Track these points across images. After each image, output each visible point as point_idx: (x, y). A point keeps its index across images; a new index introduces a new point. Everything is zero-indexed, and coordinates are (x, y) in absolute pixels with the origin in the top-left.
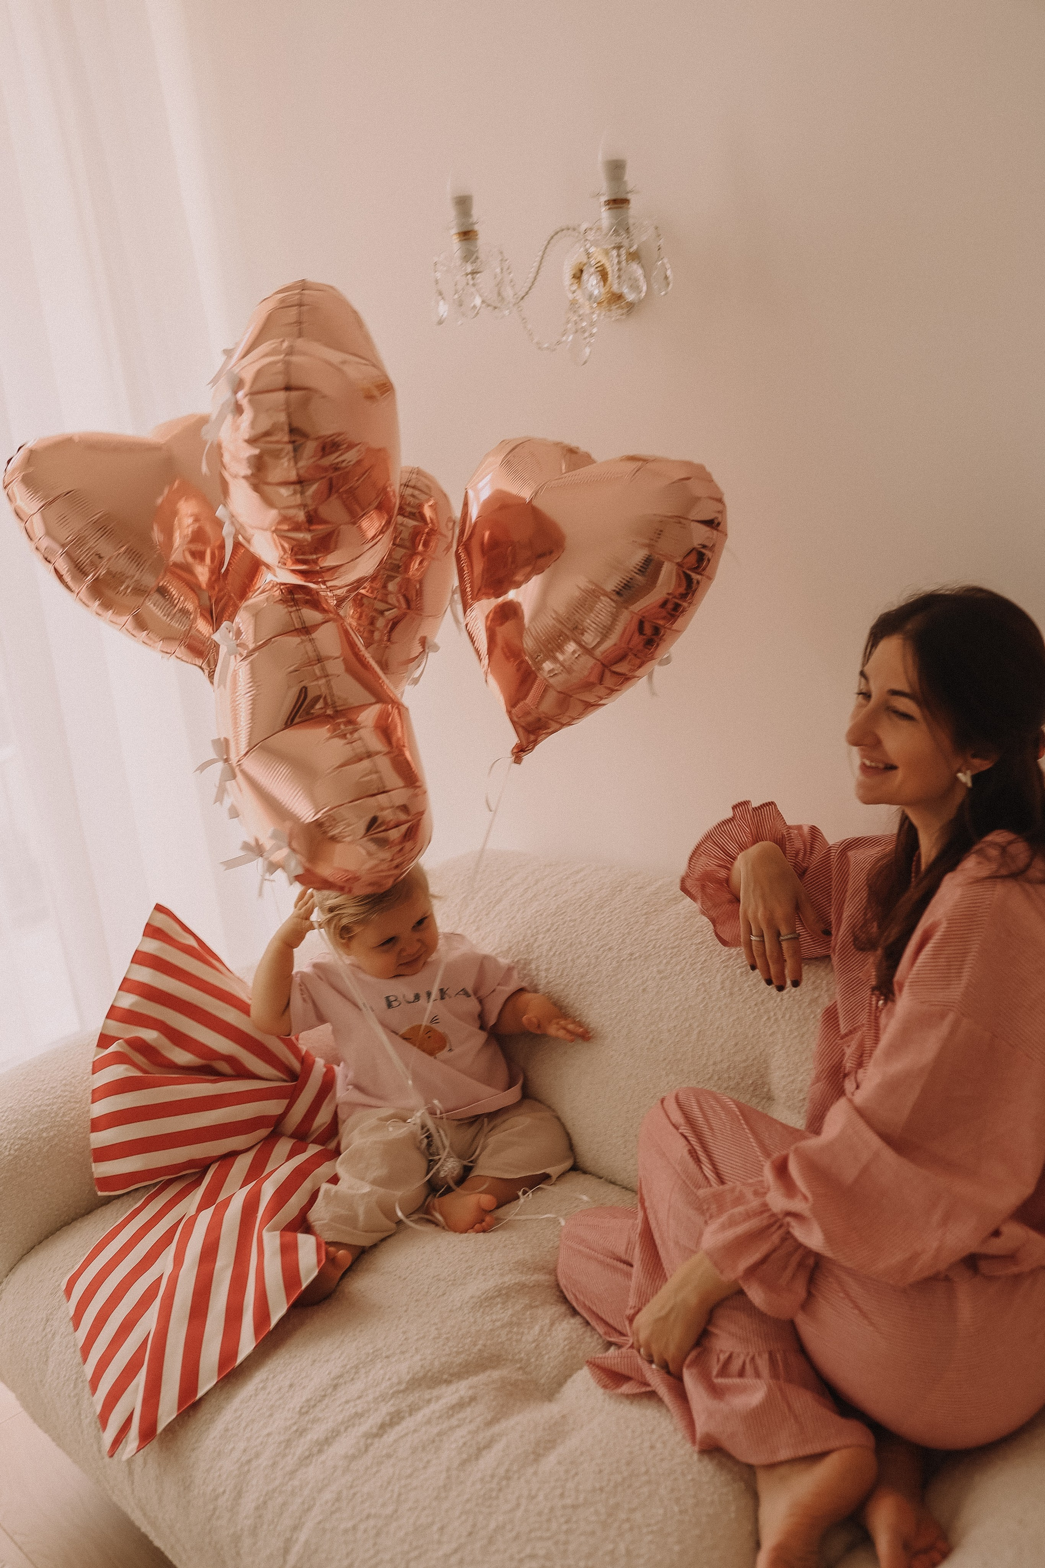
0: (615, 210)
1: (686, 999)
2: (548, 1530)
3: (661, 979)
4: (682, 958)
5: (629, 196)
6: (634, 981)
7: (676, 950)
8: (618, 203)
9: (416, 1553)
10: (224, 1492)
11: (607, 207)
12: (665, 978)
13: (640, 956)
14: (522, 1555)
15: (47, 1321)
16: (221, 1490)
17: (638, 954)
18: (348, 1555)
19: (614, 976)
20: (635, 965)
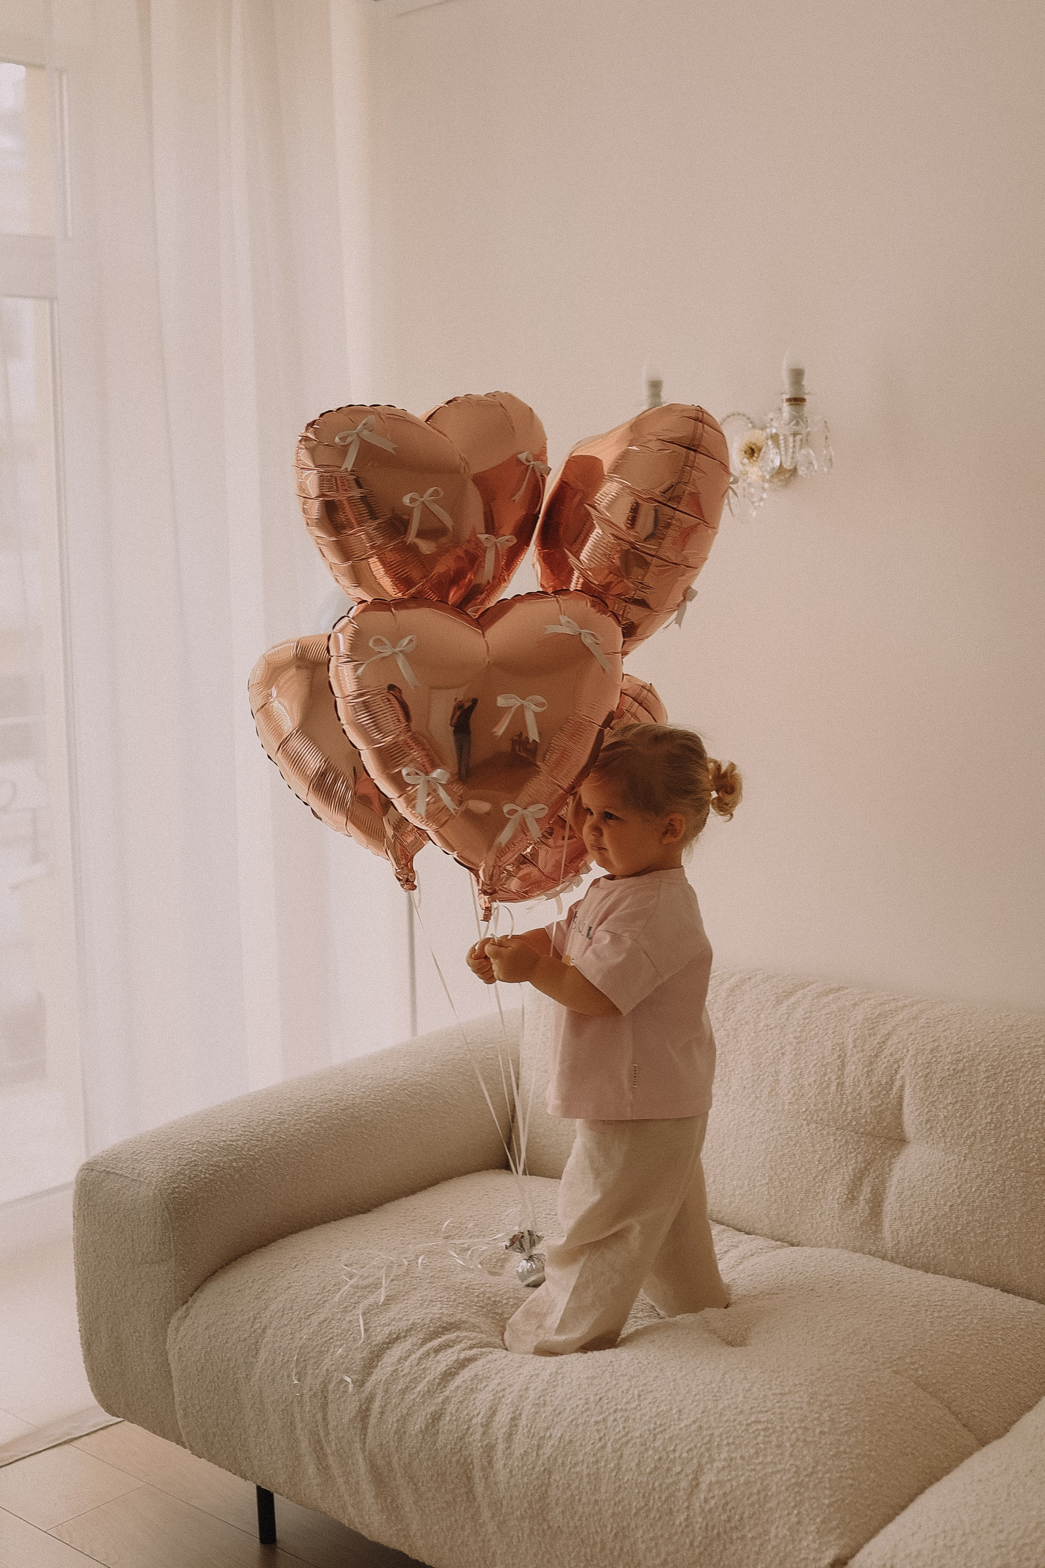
0: (794, 407)
1: (823, 1057)
2: (765, 1407)
3: (798, 1043)
4: (814, 1025)
5: (806, 397)
6: (773, 1047)
7: (808, 1020)
8: (797, 401)
9: (662, 1428)
10: (478, 1414)
11: (788, 403)
12: (802, 1042)
13: (776, 1027)
14: (749, 1421)
15: (255, 1319)
16: (476, 1412)
17: (773, 1025)
18: (600, 1439)
19: (753, 1044)
20: (772, 1034)
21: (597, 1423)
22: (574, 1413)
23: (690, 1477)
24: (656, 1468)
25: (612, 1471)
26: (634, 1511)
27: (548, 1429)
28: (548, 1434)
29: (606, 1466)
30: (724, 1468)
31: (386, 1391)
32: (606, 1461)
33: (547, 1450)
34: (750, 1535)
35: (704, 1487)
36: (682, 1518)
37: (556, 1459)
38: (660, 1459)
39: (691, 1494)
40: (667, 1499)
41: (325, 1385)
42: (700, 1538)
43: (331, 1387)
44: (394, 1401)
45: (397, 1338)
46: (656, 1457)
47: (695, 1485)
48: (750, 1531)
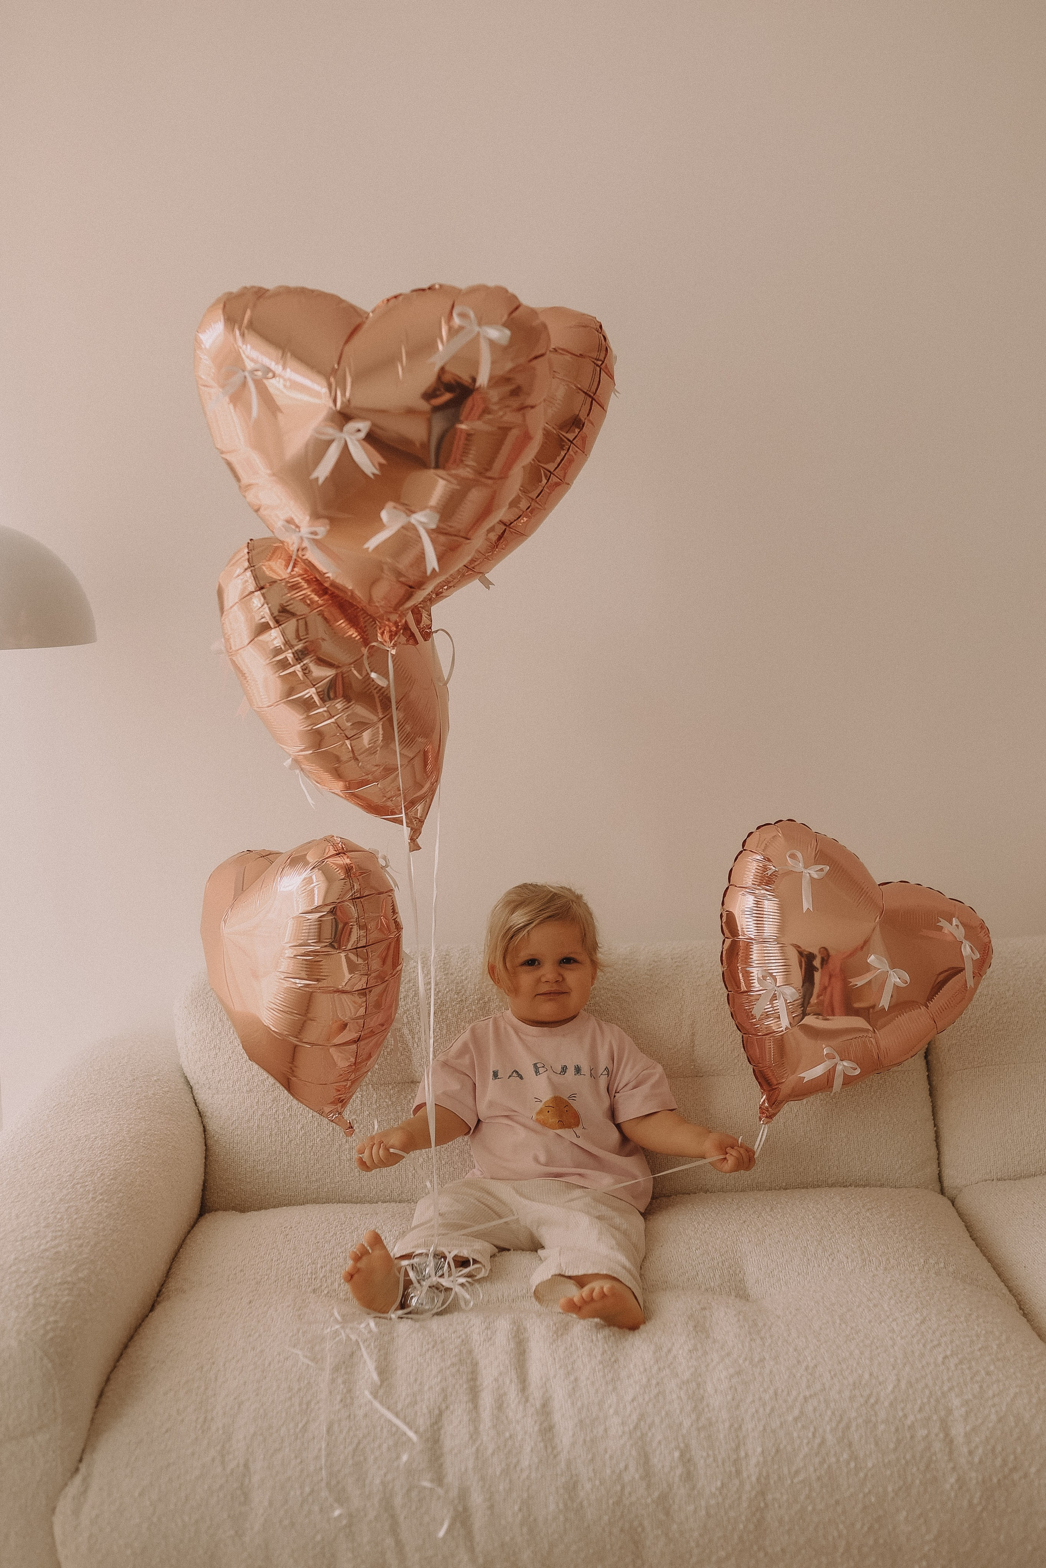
21: (796, 1420)
22: (759, 1420)
23: (941, 1435)
24: (899, 1441)
25: (848, 1463)
26: (891, 1495)
27: (738, 1447)
28: (742, 1454)
29: (838, 1461)
30: (967, 1413)
31: (483, 1479)
32: (835, 1455)
33: (751, 1470)
34: (1033, 1470)
35: (960, 1440)
36: (952, 1480)
37: (768, 1476)
38: (897, 1430)
39: (951, 1452)
40: (928, 1467)
41: (387, 1503)
42: (978, 1495)
43: (398, 1501)
44: (501, 1488)
45: (441, 1414)
46: (893, 1429)
47: (949, 1441)
48: (1030, 1466)
